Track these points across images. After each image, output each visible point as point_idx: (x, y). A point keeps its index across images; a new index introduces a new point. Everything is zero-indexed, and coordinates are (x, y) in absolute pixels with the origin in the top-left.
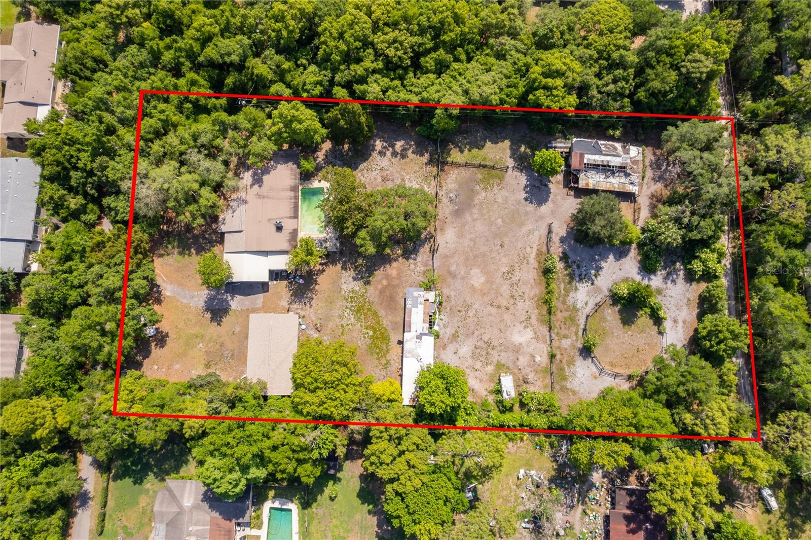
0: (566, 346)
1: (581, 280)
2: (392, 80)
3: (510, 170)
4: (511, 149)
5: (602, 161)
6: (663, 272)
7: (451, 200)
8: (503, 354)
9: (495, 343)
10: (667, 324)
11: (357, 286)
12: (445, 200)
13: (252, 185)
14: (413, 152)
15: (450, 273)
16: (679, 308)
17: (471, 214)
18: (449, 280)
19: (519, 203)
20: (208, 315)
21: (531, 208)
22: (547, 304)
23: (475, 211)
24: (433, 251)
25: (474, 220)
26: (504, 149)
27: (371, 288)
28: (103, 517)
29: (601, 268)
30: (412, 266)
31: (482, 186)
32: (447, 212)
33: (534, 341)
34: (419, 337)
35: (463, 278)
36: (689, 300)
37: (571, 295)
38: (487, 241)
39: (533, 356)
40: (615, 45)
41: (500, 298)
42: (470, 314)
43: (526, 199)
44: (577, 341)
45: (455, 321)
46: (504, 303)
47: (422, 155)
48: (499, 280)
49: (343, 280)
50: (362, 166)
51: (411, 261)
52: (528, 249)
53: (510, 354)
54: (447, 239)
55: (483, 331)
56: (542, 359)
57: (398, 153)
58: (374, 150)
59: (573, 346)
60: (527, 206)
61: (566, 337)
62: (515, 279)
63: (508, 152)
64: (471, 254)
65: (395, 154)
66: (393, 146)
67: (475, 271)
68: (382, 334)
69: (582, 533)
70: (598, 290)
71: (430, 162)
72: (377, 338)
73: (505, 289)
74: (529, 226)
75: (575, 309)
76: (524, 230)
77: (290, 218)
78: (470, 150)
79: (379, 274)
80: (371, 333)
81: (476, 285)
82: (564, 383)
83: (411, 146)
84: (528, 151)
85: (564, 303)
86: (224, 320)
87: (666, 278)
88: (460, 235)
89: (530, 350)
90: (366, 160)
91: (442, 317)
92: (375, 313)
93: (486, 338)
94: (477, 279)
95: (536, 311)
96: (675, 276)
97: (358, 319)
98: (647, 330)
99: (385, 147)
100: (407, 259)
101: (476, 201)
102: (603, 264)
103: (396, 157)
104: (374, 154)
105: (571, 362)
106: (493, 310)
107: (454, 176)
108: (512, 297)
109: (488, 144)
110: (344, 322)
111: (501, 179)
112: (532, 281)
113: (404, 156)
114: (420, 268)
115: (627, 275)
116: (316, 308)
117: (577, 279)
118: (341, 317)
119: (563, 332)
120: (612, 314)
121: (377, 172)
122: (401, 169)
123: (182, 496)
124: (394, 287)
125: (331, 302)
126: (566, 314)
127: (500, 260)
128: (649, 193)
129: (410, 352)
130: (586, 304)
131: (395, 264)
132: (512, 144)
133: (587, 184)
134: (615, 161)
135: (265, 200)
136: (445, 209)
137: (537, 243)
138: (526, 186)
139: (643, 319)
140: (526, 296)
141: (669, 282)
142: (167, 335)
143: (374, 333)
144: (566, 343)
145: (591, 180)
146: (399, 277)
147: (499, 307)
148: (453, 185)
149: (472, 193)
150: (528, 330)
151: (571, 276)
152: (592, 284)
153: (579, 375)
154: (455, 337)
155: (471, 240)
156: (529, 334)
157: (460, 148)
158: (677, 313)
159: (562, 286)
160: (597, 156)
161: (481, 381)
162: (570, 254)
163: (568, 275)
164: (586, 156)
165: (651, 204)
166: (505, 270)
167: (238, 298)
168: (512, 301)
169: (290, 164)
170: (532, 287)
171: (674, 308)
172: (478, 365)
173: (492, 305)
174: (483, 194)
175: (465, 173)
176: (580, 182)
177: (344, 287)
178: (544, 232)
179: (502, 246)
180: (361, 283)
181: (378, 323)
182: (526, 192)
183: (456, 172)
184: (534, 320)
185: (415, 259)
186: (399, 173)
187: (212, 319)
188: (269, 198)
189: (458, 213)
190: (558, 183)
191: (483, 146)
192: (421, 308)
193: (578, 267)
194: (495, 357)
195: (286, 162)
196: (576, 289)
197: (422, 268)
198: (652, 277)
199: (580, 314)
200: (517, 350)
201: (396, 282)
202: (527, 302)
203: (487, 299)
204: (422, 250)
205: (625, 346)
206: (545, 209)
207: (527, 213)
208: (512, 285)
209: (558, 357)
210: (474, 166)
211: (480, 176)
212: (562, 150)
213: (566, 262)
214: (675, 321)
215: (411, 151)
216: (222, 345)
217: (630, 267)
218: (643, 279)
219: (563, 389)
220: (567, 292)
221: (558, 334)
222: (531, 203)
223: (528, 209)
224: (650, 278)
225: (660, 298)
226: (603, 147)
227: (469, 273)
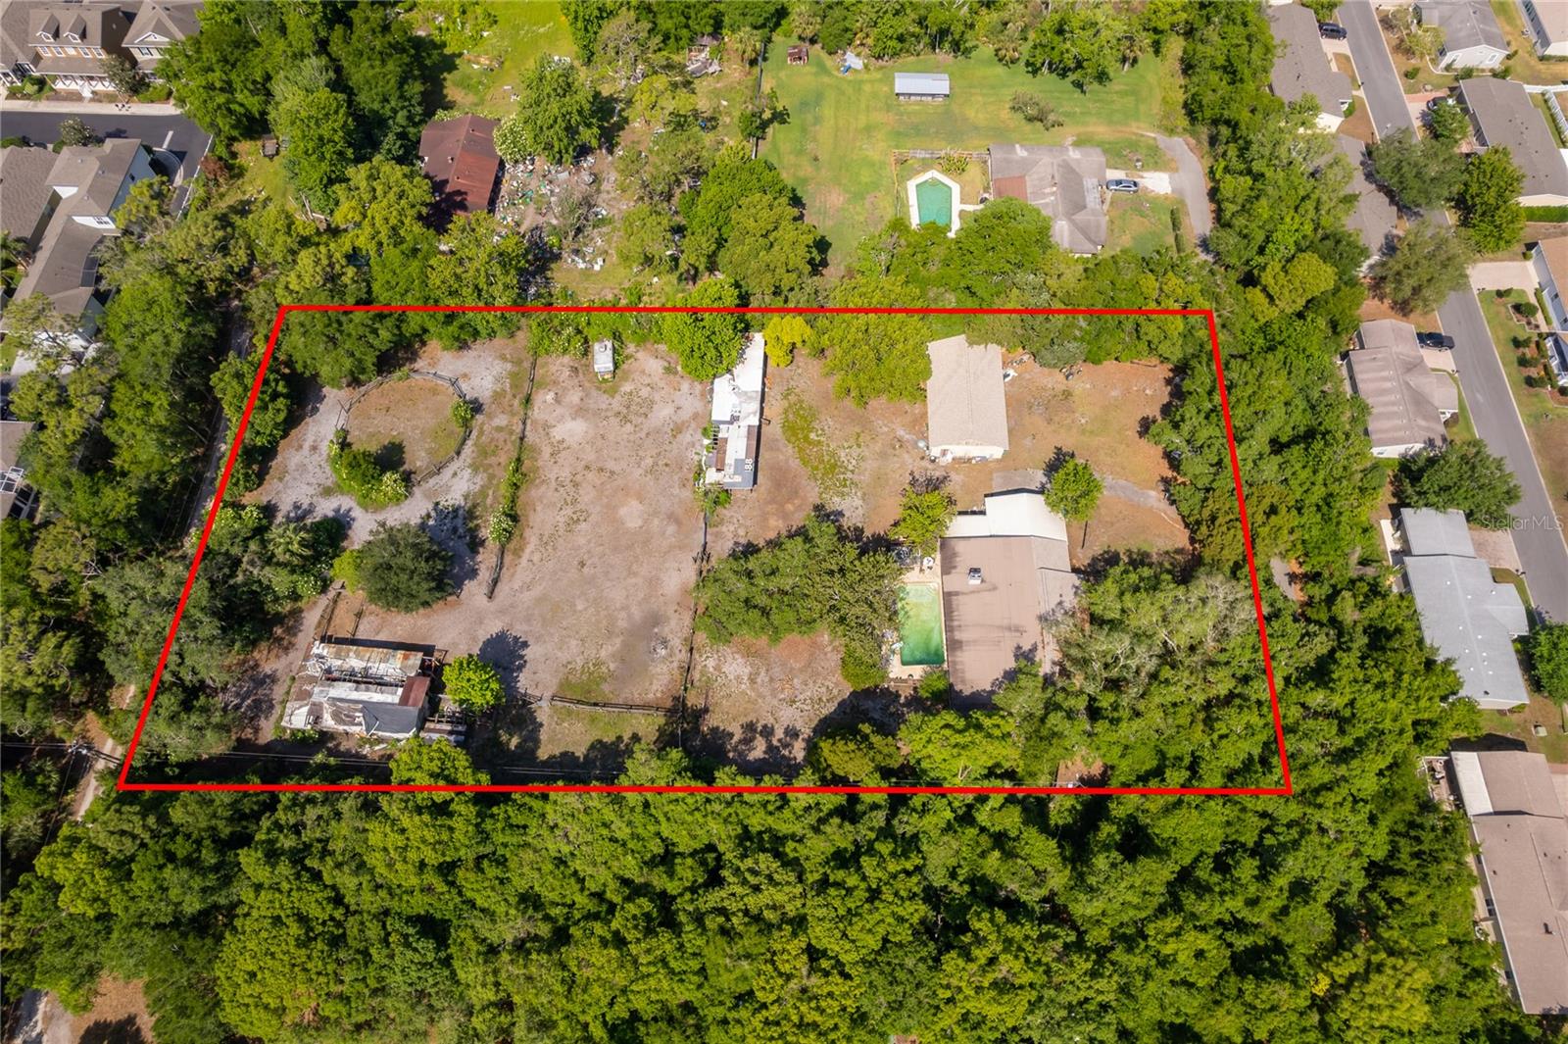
0: (502, 416)
1: (456, 510)
3: (548, 695)
4: (537, 742)
5: (367, 690)
6: (311, 520)
7: (665, 642)
8: (604, 406)
9: (614, 421)
10: (329, 444)
11: (836, 504)
12: (676, 642)
13: (1034, 649)
14: (731, 735)
15: (678, 522)
16: (302, 468)
17: (630, 616)
18: (680, 512)
21: (519, 630)
22: (521, 474)
23: (622, 624)
24: (705, 555)
25: (625, 608)
26: (551, 741)
27: (813, 500)
30: (741, 532)
31: (604, 669)
32: (673, 623)
33: (552, 422)
34: (734, 419)
35: (655, 514)
36: (281, 479)
37: (478, 487)
38: (607, 573)
39: (558, 402)
41: (598, 482)
42: (649, 461)
43: (525, 645)
44: (483, 424)
45: (675, 452)
46: (591, 476)
47: (714, 730)
48: (595, 510)
49: (860, 511)
50: (831, 707)
51: (743, 541)
52: (536, 558)
53: (592, 407)
54: (681, 574)
55: (632, 438)
56: (544, 398)
57: (761, 733)
58: (808, 740)
59: (490, 417)
60: (526, 632)
61: (499, 429)
62: (568, 511)
63: (543, 736)
64: (638, 550)
65: (768, 732)
66: (770, 748)
67: (633, 523)
68: (795, 435)
69: (527, 205)
70: (427, 496)
71: (698, 715)
72: (802, 429)
73: (586, 495)
74: (527, 597)
75: (475, 468)
76: (537, 591)
77: (957, 594)
78: (620, 738)
79: (799, 520)
80: (812, 436)
81: (634, 503)
82: (515, 369)
83: (735, 749)
84: (504, 738)
85: (491, 477)
86: (1052, 456)
87: (309, 511)
88: (653, 582)
89: (559, 410)
90: (824, 721)
91: (696, 458)
92: (805, 463)
93: (629, 427)
94: (632, 514)
95: (540, 463)
96: (292, 515)
97: (833, 454)
98: (364, 437)
99: (786, 746)
100: (749, 544)
101: (618, 642)
103: (765, 727)
104: (807, 732)
105: (497, 396)
106: (611, 465)
107: (654, 688)
109: (580, 752)
110: (855, 451)
111: (565, 684)
112: (539, 508)
113: (750, 727)
114: (727, 530)
115: (373, 515)
117: (461, 512)
118: (862, 459)
119: (501, 436)
120: (417, 458)
121: (802, 697)
122: (754, 703)
123: (1071, 233)
124: (772, 501)
125: (879, 479)
126: (492, 460)
127: (589, 541)
128: (292, 655)
129: (750, 398)
130: (455, 474)
131: (772, 535)
132: (533, 751)
133: (406, 658)
134: (344, 691)
135: (1006, 622)
136: (677, 627)
137: (519, 569)
138: (520, 668)
139: (369, 450)
140: (553, 484)
141: (305, 506)
142: (1142, 433)
143: (806, 438)
144: (501, 420)
145: (392, 666)
146: (764, 517)
147: (602, 470)
148: (659, 670)
149: (622, 658)
150: (560, 438)
151: (471, 515)
152: (437, 504)
153: (490, 378)
154: (678, 429)
155: (635, 574)
156: (557, 433)
158: (307, 461)
159: (489, 501)
160: (375, 700)
161: (643, 372)
162: (461, 546)
163: (476, 518)
164: (396, 700)
165: (295, 635)
166: (583, 525)
168: (578, 478)
169: (967, 692)
170: (540, 499)
171: (310, 468)
172: (645, 392)
173: (612, 473)
174: (603, 654)
175: (635, 693)
176: (419, 662)
177: (858, 502)
178: (503, 589)
179: (582, 564)
180: (830, 508)
181: (801, 450)
182: (522, 657)
183: (651, 696)
184: (547, 451)
185: (736, 543)
186: (760, 695)
188: (1001, 628)
189: (655, 620)
191: (592, 747)
192: (730, 458)
193: (455, 530)
194: (617, 403)
195: (975, 695)
196: (466, 497)
197: (724, 529)
198: (331, 514)
199: (469, 461)
200: (580, 412)
201: (770, 508)
202: (553, 476)
203: (620, 482)
205: (408, 416)
206: (493, 628)
207: (528, 619)
208: (575, 502)
209: (516, 402)
210: (616, 706)
211: (606, 688)
212: (438, 726)
213: (474, 537)
214: (314, 448)
215: (736, 739)
216: (1050, 421)
217: (363, 528)
218: (350, 510)
219: (518, 362)
220: (483, 492)
221: (511, 433)
222: (516, 639)
223: (525, 628)
224: (337, 511)
225: (329, 483)
226: (359, 717)
227: (646, 521)
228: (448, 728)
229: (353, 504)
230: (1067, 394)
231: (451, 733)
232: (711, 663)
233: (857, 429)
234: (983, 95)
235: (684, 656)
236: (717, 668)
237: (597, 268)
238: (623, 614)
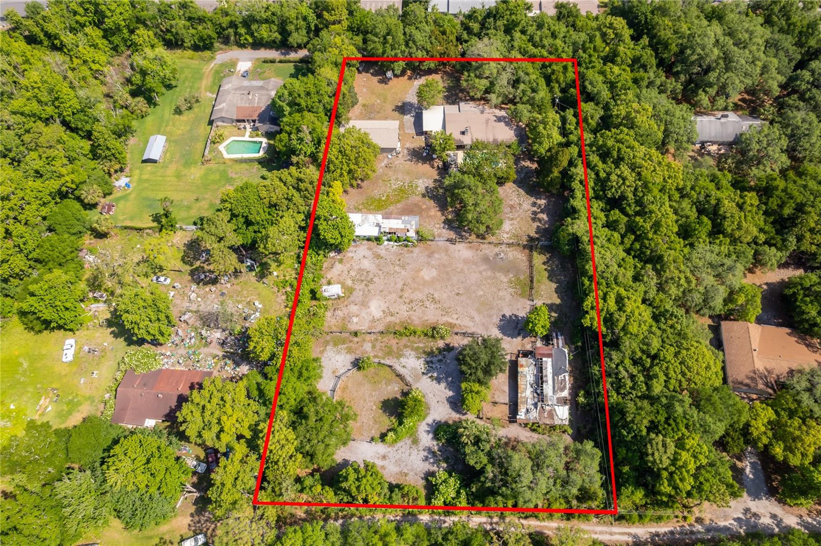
0: (365, 347)
1: (427, 363)
3: (531, 303)
4: (552, 304)
5: (546, 376)
6: (436, 448)
7: (497, 255)
8: (361, 293)
9: (371, 287)
10: (380, 448)
11: (421, 189)
12: (497, 250)
13: (495, 116)
14: (538, 226)
15: (433, 253)
16: (398, 462)
17: (485, 270)
18: (427, 253)
19: (500, 310)
20: (400, 104)
21: (496, 320)
22: (403, 331)
23: (489, 273)
24: (450, 240)
25: (481, 273)
26: (551, 298)
27: (420, 198)
28: (273, 62)
29: (439, 383)
30: (438, 226)
31: (513, 279)
32: (487, 252)
33: (371, 318)
34: (378, 225)
35: (428, 263)
36: (406, 475)
37: (413, 353)
38: (462, 282)
39: (357, 316)
40: (667, 368)
41: (410, 291)
42: (397, 268)
43: (504, 316)
44: (369, 357)
45: (391, 257)
46: (406, 295)
47: (536, 233)
48: (426, 291)
49: (426, 180)
50: (521, 191)
51: (442, 225)
52: (455, 316)
53: (360, 299)
54: (462, 251)
55: (382, 277)
56: (355, 324)
57: (535, 215)
58: (537, 199)
59: (365, 353)
60: (497, 317)
61: (374, 347)
62: (427, 304)
63: (549, 302)
64: (449, 269)
65: (535, 213)
66: (542, 212)
67: (434, 273)
68: (383, 205)
69: (200, 354)
70: (417, 379)
71: (531, 239)
72: (380, 203)
73: (418, 295)
74: (478, 318)
75: (399, 356)
76: (474, 314)
77: (473, 140)
78: (546, 270)
79: (431, 203)
80: (383, 199)
81: (422, 273)
82: (332, 344)
83: (544, 225)
85: (406, 346)
86: (397, 113)
87: (429, 450)
88: (466, 261)
89: (363, 314)
90: (527, 193)
91: (395, 247)
92: (399, 201)
93: (375, 279)
94: (428, 274)
95: (398, 321)
96: (432, 460)
97: (395, 190)
98: (377, 426)
99: (540, 206)
100: (444, 222)
101: (498, 274)
102: (443, 385)
103: (532, 214)
104: (533, 199)
105: (350, 351)
106: (399, 286)
107: (520, 257)
108: (411, 301)
109: (554, 286)
110: (393, 182)
111: (522, 295)
112: (426, 319)
113: (534, 220)
115: (432, 408)
116: (402, 162)
117: (428, 359)
118: (397, 179)
119: (378, 345)
120: (393, 390)
121: (518, 201)
122: (522, 219)
124: (420, 213)
125: (408, 173)
126: (394, 348)
127: (445, 292)
128: (522, 438)
129: (365, 218)
130: (403, 367)
131: (439, 214)
132: (558, 306)
133: (522, 366)
134: (548, 389)
135: (485, 124)
136: (488, 250)
137: (462, 324)
138: (516, 316)
139: (387, 422)
140: (411, 313)
141: (426, 454)
142: (386, 84)
143: (384, 201)
144: (368, 347)
145: (527, 371)
146: (429, 217)
147: (402, 290)
148: (511, 256)
149: (506, 271)
150: (381, 314)
151: (430, 354)
152: (423, 373)
153: (337, 357)
154: (378, 256)
155: (462, 270)
156: (377, 314)
157: (548, 262)
158: (393, 460)
159: (421, 345)
160: (551, 371)
161: (339, 275)
162: (452, 354)
163: (432, 351)
164: (550, 360)
165: (509, 439)
166: (436, 296)
167: (413, 119)
168: (407, 301)
169: (515, 138)
170: (420, 318)
171: (398, 457)
172: (353, 273)
173: (404, 285)
174: (505, 280)
175: (524, 265)
176: (524, 359)
177: (421, 181)
179: (458, 294)
180: (424, 191)
181: (392, 203)
182: (510, 317)
183: (524, 258)
184: (389, 319)
185: (444, 228)
186: (519, 216)
187: (397, 106)
188: (487, 126)
189: (486, 259)
190: (523, 345)
191: (551, 281)
192: (402, 226)
193: (440, 361)
194: (359, 287)
195: (516, 136)
196: (418, 358)
197: (436, 233)
198: (431, 436)
199: (395, 360)
200: (364, 304)
201: (424, 214)
202: (406, 314)
203: (410, 281)
204: (452, 233)
205: (362, 402)
206: (496, 333)
207: (490, 316)
208: (422, 301)
209: (356, 339)
210: (531, 273)
211: (522, 277)
213: (444, 350)
214: (384, 457)
216: (378, 112)
217: (441, 412)
218: (428, 425)
219: (327, 343)
220: (416, 349)
221: (376, 340)
222: (501, 320)
223: (495, 317)
224: (428, 432)
225: (409, 442)
226: (561, 377)
227: (432, 267)
228: (555, 340)
229: (424, 423)
230: (364, 105)
231: (557, 339)
232: (505, 236)
233: (380, 181)
235: (503, 247)
236: (507, 233)
237: (260, 306)
238: (484, 273)
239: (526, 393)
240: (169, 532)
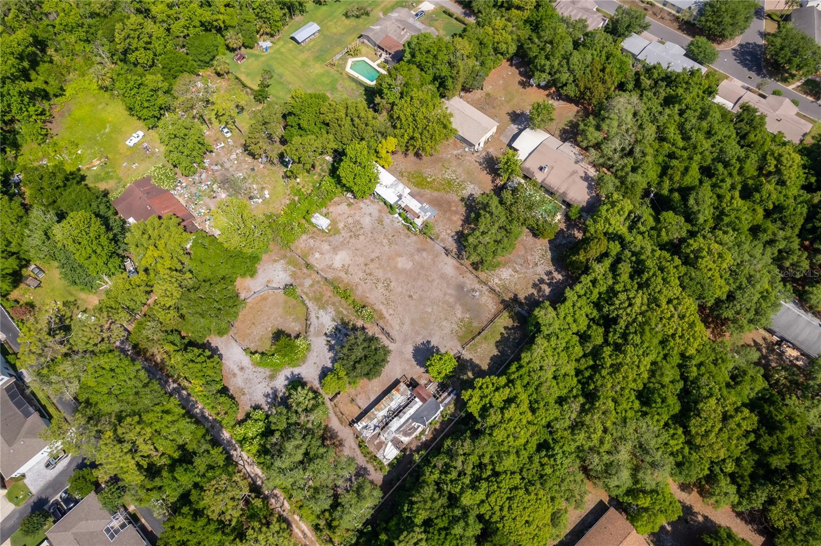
0: (305, 281)
1: (336, 328)
2: (600, 293)
3: (460, 348)
4: (477, 366)
5: (405, 413)
6: (281, 394)
7: (473, 290)
8: (342, 239)
9: (353, 240)
10: (246, 360)
11: (466, 193)
12: (477, 286)
13: (586, 173)
14: (533, 294)
15: (424, 250)
16: (247, 381)
17: (451, 295)
18: (419, 246)
19: (430, 335)
20: (518, 112)
21: (419, 340)
23: (451, 300)
24: (447, 250)
25: (445, 294)
26: (481, 360)
27: (457, 199)
28: (450, 15)
29: (330, 350)
30: (449, 231)
31: (466, 320)
32: (467, 281)
33: (330, 263)
34: (400, 197)
35: (412, 255)
36: (244, 394)
37: (334, 313)
38: (423, 290)
39: (322, 254)
41: (377, 265)
42: (385, 241)
43: (429, 342)
44: (302, 290)
45: (390, 229)
46: (371, 266)
47: (526, 298)
48: (389, 275)
49: (476, 188)
50: (549, 254)
51: (453, 234)
52: (391, 311)
53: (337, 244)
54: (449, 265)
55: (368, 240)
56: (315, 259)
57: (540, 283)
58: (556, 270)
59: (302, 285)
60: (423, 338)
61: (312, 286)
62: (380, 285)
63: (477, 362)
64: (423, 272)
66: (549, 285)
67: (409, 265)
68: (423, 185)
69: (202, 200)
70: (317, 334)
71: (515, 299)
72: (423, 181)
73: (380, 274)
74: (407, 326)
75: (322, 307)
76: (407, 321)
77: (544, 180)
78: (501, 334)
79: (462, 210)
80: (429, 180)
81: (400, 259)
82: (287, 260)
83: (540, 297)
84: (465, 377)
85: (333, 304)
86: (509, 117)
87: (275, 392)
88: (443, 277)
89: (327, 256)
90: (553, 260)
91: (400, 224)
92: (438, 190)
93: (362, 238)
94: (403, 263)
95: (346, 281)
96: (270, 400)
97: (444, 179)
98: (258, 343)
99: (552, 279)
100: (457, 233)
101: (458, 306)
102: (331, 354)
103: (539, 280)
104: (552, 268)
105: (293, 275)
106: (373, 256)
107: (490, 307)
108: (370, 274)
109: (495, 352)
110: (449, 171)
111: (460, 338)
112: (368, 295)
113: (535, 285)
114: (443, 235)
115: (306, 364)
116: (472, 162)
117: (339, 327)
118: (454, 172)
119: (316, 287)
120: (293, 327)
121: (537, 260)
122: (526, 277)
124: (445, 212)
125: (468, 173)
126: (325, 299)
127: (402, 287)
128: (346, 444)
129: (396, 184)
130: (317, 317)
131: (460, 222)
132: (480, 369)
133: (398, 390)
134: (396, 424)
135: (569, 174)
136: (470, 281)
137: (390, 322)
138: (438, 350)
139: (267, 346)
140: (362, 282)
141: (270, 392)
142: (524, 87)
143: (428, 182)
144: (308, 282)
145: (397, 398)
146: (450, 219)
147: (372, 260)
148: (484, 300)
149: (467, 308)
150: (340, 266)
151: (345, 324)
152: (326, 334)
153: (281, 273)
154: (380, 221)
155: (433, 280)
156: (337, 264)
157: (510, 329)
158: (246, 376)
159: (345, 312)
160: (412, 413)
161: (340, 214)
163: (348, 322)
164: (420, 403)
165: (337, 436)
166: (392, 284)
167: (516, 131)
168: (368, 271)
169: (585, 204)
170: (364, 292)
171: (251, 377)
172: (350, 220)
173: (378, 257)
174: (459, 316)
175: (487, 316)
176: (405, 386)
177: (472, 186)
178: (393, 333)
179: (410, 296)
180: (466, 196)
181: (432, 188)
182: (433, 347)
183: (493, 310)
184: (342, 275)
185: (452, 237)
186: (524, 273)
187: (514, 112)
188: (569, 177)
189: (460, 287)
190: (420, 377)
191: (497, 346)
192: (417, 211)
194: (345, 234)
195: (588, 202)
196: (334, 320)
197: (442, 236)
198: (286, 382)
199: (316, 308)
200: (335, 250)
201: (448, 215)
202: (358, 280)
203: (385, 258)
204: (455, 245)
205: (266, 318)
206: (409, 350)
207: (418, 333)
208: (378, 280)
209: (305, 270)
210: (486, 326)
211: (475, 324)
212: (442, 397)
213: (358, 330)
214: (242, 369)
215: (535, 293)
216: (494, 107)
217: (309, 372)
218: (292, 373)
219: (285, 257)
220: (338, 312)
221: (318, 282)
222: (423, 344)
223: (420, 337)
224: (287, 378)
225: (268, 373)
226: (415, 424)
227: (412, 260)
228: (446, 394)
229: (291, 369)
230: (488, 95)
231: (449, 394)
232: (496, 280)
233: (440, 164)
234: (331, 21)
235: (485, 288)
236: (500, 280)
237: (267, 196)
238: (447, 297)
239: (380, 413)
240: (83, 300)
